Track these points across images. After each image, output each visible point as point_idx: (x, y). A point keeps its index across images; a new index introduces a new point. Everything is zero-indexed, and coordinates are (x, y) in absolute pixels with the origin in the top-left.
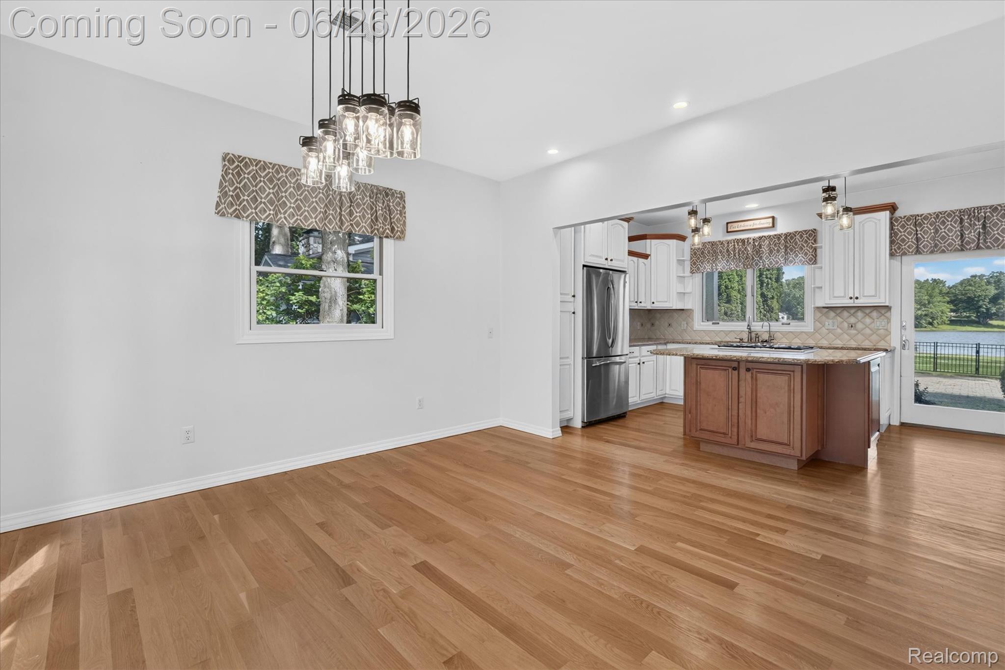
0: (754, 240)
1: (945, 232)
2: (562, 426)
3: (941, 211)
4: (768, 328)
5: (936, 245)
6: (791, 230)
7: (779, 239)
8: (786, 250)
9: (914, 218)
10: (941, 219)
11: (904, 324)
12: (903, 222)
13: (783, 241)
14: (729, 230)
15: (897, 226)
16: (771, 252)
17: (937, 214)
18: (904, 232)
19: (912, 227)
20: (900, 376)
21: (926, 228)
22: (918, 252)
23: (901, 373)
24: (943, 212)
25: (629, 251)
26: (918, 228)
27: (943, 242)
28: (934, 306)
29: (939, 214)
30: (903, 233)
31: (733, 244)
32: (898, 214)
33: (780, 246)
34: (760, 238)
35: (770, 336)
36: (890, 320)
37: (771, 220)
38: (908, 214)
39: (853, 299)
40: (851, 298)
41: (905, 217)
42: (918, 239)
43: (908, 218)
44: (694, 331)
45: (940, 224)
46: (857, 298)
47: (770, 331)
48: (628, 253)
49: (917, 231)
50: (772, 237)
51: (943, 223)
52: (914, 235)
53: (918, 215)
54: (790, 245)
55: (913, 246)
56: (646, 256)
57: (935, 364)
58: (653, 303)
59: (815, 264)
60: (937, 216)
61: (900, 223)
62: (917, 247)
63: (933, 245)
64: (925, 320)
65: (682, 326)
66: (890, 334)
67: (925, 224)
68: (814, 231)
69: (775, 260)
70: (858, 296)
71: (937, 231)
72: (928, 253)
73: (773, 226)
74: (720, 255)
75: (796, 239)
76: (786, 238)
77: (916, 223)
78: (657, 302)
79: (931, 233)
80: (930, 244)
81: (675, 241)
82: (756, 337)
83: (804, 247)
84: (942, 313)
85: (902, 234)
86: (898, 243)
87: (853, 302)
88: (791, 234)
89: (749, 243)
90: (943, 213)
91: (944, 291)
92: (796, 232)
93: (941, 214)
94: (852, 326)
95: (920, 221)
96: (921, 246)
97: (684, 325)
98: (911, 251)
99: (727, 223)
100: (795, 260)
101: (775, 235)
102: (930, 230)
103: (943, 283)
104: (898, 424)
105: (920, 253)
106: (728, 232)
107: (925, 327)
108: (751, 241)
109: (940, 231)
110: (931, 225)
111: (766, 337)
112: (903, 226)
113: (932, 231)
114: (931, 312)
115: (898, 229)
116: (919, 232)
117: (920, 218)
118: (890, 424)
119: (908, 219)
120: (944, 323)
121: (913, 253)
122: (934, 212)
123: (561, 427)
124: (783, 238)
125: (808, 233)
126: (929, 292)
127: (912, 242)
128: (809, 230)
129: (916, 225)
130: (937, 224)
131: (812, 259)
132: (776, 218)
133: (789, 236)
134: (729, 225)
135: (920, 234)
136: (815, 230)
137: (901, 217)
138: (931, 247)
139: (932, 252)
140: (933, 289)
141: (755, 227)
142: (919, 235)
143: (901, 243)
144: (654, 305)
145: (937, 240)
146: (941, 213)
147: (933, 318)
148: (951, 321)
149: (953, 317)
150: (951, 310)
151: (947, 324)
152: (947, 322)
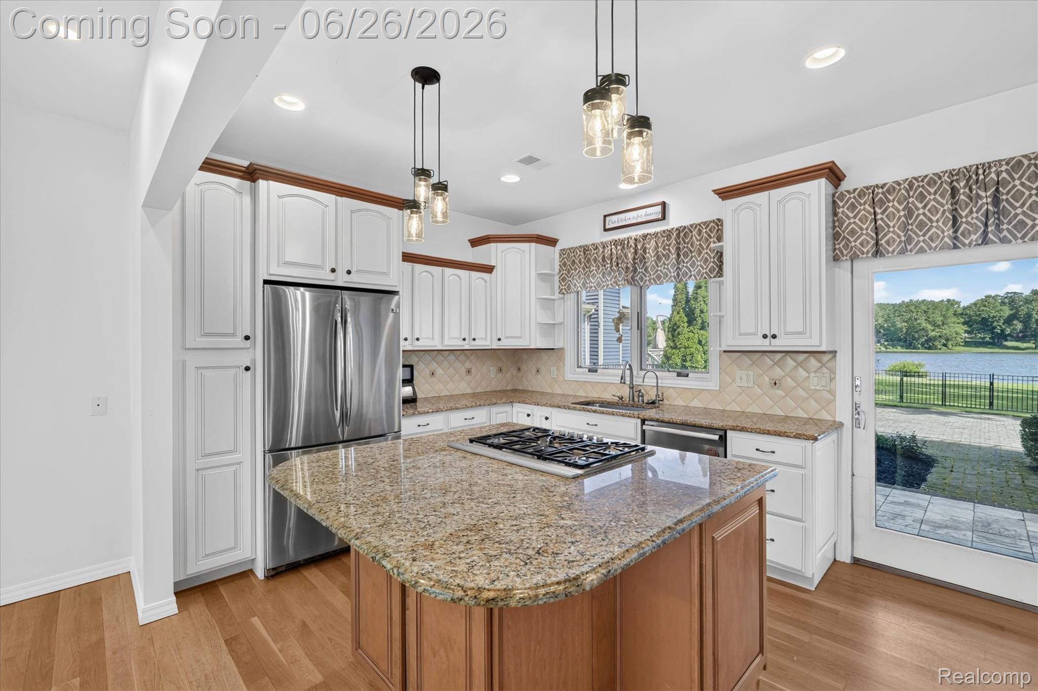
0: (636, 240)
1: (924, 214)
2: (178, 590)
3: (916, 176)
4: (656, 381)
5: (909, 240)
6: (686, 223)
7: (669, 237)
8: (678, 255)
9: (870, 191)
10: (916, 190)
11: (858, 382)
12: (853, 200)
13: (674, 242)
14: (607, 227)
15: (843, 207)
16: (659, 258)
17: (911, 181)
18: (855, 217)
19: (867, 207)
20: (850, 473)
21: (891, 209)
22: (878, 252)
23: (852, 469)
24: (919, 177)
25: (403, 253)
26: (878, 211)
27: (921, 234)
28: (949, 327)
29: (914, 181)
30: (852, 220)
31: (610, 248)
32: (845, 186)
33: (671, 248)
34: (645, 236)
35: (657, 395)
36: (835, 374)
37: (659, 208)
38: (860, 185)
39: (768, 338)
40: (765, 336)
41: (855, 190)
42: (877, 230)
43: (860, 192)
44: (565, 380)
45: (916, 199)
46: (774, 337)
47: (657, 386)
48: (403, 256)
49: (875, 213)
50: (659, 234)
51: (921, 197)
52: (871, 222)
53: (877, 186)
54: (684, 247)
55: (868, 242)
56: (489, 269)
57: (944, 394)
58: (499, 340)
59: (719, 277)
60: (911, 185)
61: (847, 201)
62: (877, 244)
63: (903, 239)
64: (940, 342)
65: (552, 372)
66: (835, 400)
67: (889, 201)
68: (719, 222)
69: (664, 271)
70: (777, 334)
71: (910, 213)
72: (895, 253)
73: (664, 217)
74: (595, 265)
75: (692, 236)
76: (678, 235)
77: (873, 200)
78: (506, 337)
79: (900, 218)
80: (899, 236)
81: (533, 245)
82: (639, 396)
83: (703, 249)
84: (957, 334)
85: (851, 222)
86: (844, 237)
87: (768, 344)
88: (685, 227)
89: (629, 247)
90: (920, 179)
91: (960, 311)
92: (691, 226)
93: (918, 181)
94: (775, 383)
95: (880, 195)
96: (883, 242)
97: (554, 371)
98: (865, 250)
99: (605, 216)
100: (690, 272)
101: (664, 232)
102: (898, 211)
103: (958, 303)
104: (848, 560)
105: (882, 255)
106: (605, 230)
107: (940, 349)
108: (632, 243)
109: (916, 213)
110: (900, 203)
111: (651, 395)
112: (853, 207)
113: (902, 213)
114: (946, 334)
115: (843, 212)
116: (879, 217)
117: (880, 190)
118: (835, 559)
119: (861, 194)
120: (957, 344)
121: (870, 255)
122: (904, 178)
123: (176, 593)
124: (675, 235)
125: (708, 226)
126: (944, 313)
127: (867, 234)
128: (711, 222)
129: (874, 203)
130: (911, 200)
131: (714, 269)
132: (668, 205)
133: (682, 233)
134: (608, 219)
135: (882, 219)
136: (719, 220)
137: (848, 192)
138: (900, 242)
139: (903, 252)
140: (948, 309)
141: (639, 220)
142: (879, 222)
143: (849, 238)
144: (500, 343)
145: (912, 230)
146: (916, 179)
147: (947, 340)
148: (966, 342)
149: (968, 338)
150: (966, 332)
151: (962, 346)
152: (962, 344)
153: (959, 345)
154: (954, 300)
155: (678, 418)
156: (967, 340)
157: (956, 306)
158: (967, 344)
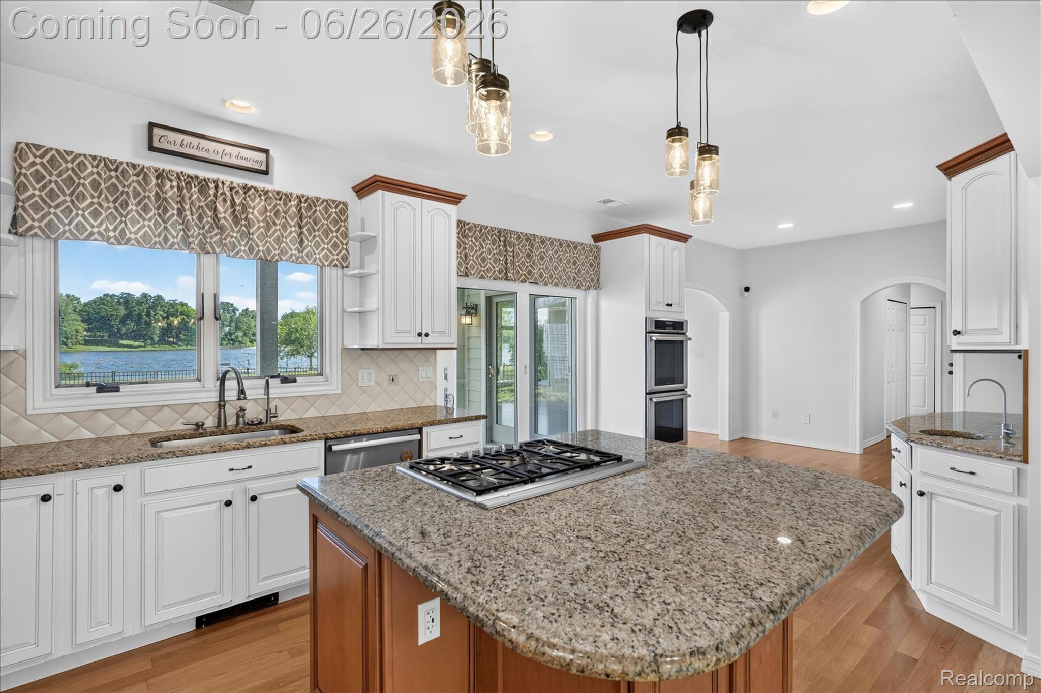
28: (67, 324)
34: (243, 188)
36: (435, 366)
39: (422, 337)
40: (420, 335)
46: (427, 335)
66: (435, 388)
70: (429, 333)
73: (267, 171)
84: (77, 331)
87: (416, 342)
88: (307, 198)
91: (79, 308)
92: (316, 199)
94: (393, 380)
103: (77, 299)
114: (65, 331)
120: (79, 343)
133: (305, 204)
140: (67, 306)
147: (67, 338)
148: (86, 341)
149: (88, 336)
150: (88, 330)
151: (83, 345)
152: (82, 342)
153: (80, 344)
154: (73, 296)
155: (379, 427)
156: (86, 338)
157: (76, 302)
158: (87, 343)
